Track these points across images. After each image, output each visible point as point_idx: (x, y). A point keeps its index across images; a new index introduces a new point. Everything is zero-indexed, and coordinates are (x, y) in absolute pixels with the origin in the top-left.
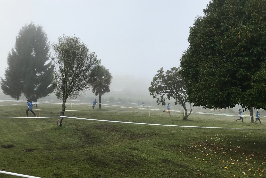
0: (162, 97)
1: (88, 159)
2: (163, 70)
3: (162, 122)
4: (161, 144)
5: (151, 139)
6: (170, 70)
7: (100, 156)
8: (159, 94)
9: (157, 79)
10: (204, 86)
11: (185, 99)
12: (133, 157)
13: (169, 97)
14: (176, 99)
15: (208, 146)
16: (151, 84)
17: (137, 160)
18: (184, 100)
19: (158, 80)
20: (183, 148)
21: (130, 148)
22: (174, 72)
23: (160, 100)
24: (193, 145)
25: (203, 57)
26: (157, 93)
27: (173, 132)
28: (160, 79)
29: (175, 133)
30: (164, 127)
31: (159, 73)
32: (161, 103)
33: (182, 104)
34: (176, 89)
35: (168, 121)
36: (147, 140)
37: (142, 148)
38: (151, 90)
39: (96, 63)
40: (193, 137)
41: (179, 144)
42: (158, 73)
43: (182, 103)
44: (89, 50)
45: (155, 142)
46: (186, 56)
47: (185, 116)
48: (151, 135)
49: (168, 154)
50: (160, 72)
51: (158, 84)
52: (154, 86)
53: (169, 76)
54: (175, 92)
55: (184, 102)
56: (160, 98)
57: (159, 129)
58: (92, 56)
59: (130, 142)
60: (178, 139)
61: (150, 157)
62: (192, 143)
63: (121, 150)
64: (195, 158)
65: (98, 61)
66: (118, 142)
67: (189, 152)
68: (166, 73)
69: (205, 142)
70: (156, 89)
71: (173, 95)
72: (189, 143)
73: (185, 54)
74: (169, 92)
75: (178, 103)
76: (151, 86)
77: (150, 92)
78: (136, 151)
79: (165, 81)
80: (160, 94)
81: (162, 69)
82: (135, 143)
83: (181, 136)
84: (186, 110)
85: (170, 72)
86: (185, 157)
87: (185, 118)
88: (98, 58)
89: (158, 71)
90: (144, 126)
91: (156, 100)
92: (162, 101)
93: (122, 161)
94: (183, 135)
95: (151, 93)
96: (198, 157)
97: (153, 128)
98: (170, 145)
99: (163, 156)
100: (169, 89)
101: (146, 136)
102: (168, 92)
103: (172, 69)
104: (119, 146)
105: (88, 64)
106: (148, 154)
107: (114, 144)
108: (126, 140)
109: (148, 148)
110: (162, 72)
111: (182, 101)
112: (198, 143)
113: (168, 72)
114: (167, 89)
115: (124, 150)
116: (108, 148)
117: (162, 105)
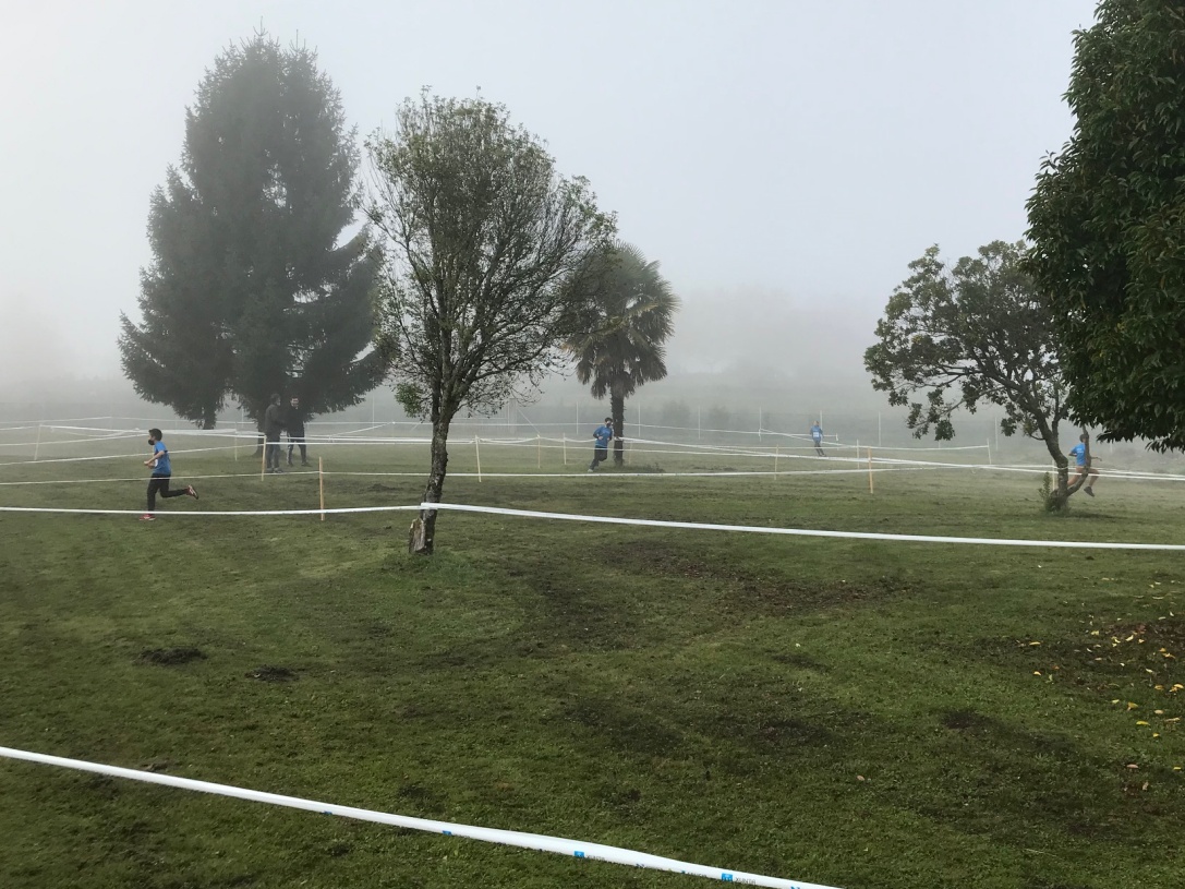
0: (935, 397)
1: (568, 714)
2: (938, 258)
3: (935, 525)
4: (937, 633)
5: (882, 613)
6: (976, 256)
7: (629, 698)
8: (919, 381)
9: (909, 306)
10: (1154, 334)
11: (1057, 404)
12: (794, 699)
13: (971, 396)
14: (1010, 408)
15: (1177, 641)
16: (880, 332)
17: (815, 717)
18: (1049, 408)
19: (916, 311)
20: (1050, 656)
21: (776, 658)
22: (996, 264)
23: (925, 414)
24: (1104, 636)
25: (1147, 186)
26: (909, 375)
27: (996, 572)
28: (924, 304)
29: (1005, 580)
30: (949, 550)
31: (916, 275)
32: (933, 426)
33: (1038, 433)
34: (1006, 354)
35: (969, 519)
36: (862, 618)
37: (841, 655)
38: (879, 361)
39: (591, 231)
40: (1097, 601)
41: (1028, 636)
42: (914, 273)
43: (1043, 426)
44: (554, 166)
45: (905, 624)
46: (1058, 182)
47: (1056, 491)
48: (884, 590)
49: (975, 682)
50: (921, 270)
51: (914, 330)
52: (891, 342)
53: (968, 290)
54: (1005, 372)
55: (1049, 421)
56: (926, 404)
57: (926, 560)
58: (573, 196)
59: (777, 625)
60: (1022, 611)
61: (880, 701)
62: (1096, 626)
63: (734, 670)
64: (1115, 701)
65: (600, 219)
66: (715, 629)
67: (1079, 675)
68: (956, 272)
69: (1161, 623)
70: (903, 359)
71: (991, 385)
72: (1082, 628)
73: (1052, 171)
74: (974, 372)
75: (1020, 426)
76: (879, 340)
77: (871, 375)
78: (811, 674)
79: (951, 311)
80: (925, 380)
81: (934, 251)
82: (803, 631)
83: (1037, 593)
84: (1061, 461)
85: (977, 267)
86: (1064, 699)
87: (1057, 504)
88: (603, 208)
89: (913, 265)
90: (847, 547)
91: (904, 411)
92: (933, 417)
93: (743, 722)
94: (1050, 588)
95: (879, 380)
96: (1128, 700)
97: (894, 558)
98: (984, 640)
99: (950, 693)
100: (972, 356)
101: (857, 597)
102: (965, 369)
103: (984, 251)
104: (720, 649)
105: (552, 235)
106: (869, 688)
107: (697, 638)
108: (757, 618)
109: (868, 656)
110: (934, 267)
111: (1041, 417)
112: (1127, 630)
113: (966, 267)
114: (961, 358)
115: (747, 668)
116: (665, 657)
117: (938, 438)
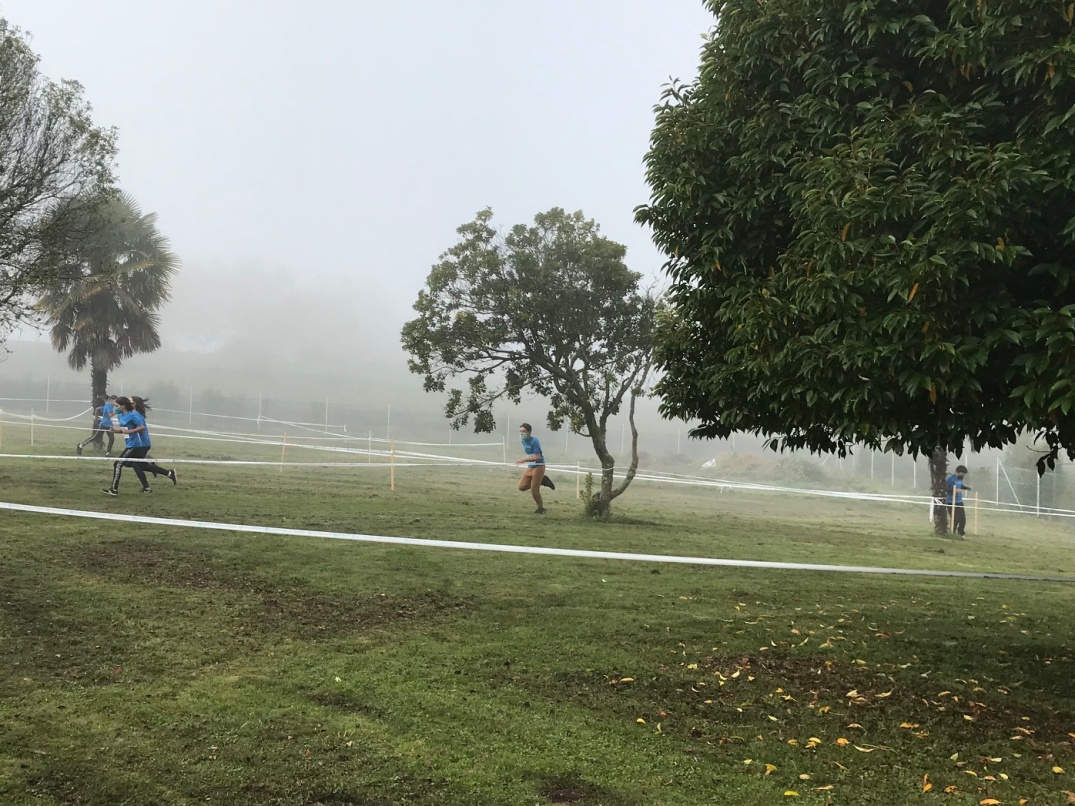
0: (477, 383)
2: (490, 224)
4: (507, 664)
5: (435, 636)
6: (531, 224)
7: (118, 756)
8: (460, 364)
9: (454, 277)
11: (607, 397)
12: (343, 758)
13: (514, 385)
14: (556, 401)
15: (792, 679)
16: (419, 306)
17: (375, 785)
18: (598, 401)
19: (461, 284)
20: (651, 697)
21: (313, 698)
22: (550, 237)
23: (465, 402)
24: (703, 672)
26: (449, 358)
27: (557, 587)
28: (471, 276)
29: (570, 595)
30: (496, 558)
31: (464, 241)
32: (473, 416)
33: (585, 429)
34: (555, 339)
36: (412, 643)
37: (395, 695)
38: (418, 338)
39: (83, 149)
40: (683, 625)
41: (615, 669)
42: (462, 239)
43: (590, 421)
44: (38, 66)
45: (465, 652)
46: (682, 115)
47: (598, 494)
48: (433, 607)
49: (569, 734)
50: (470, 236)
51: (457, 306)
52: (430, 318)
53: (524, 263)
54: (554, 358)
55: (598, 415)
56: (467, 391)
57: (473, 570)
58: (62, 104)
59: (308, 651)
60: (598, 636)
61: (455, 760)
62: (690, 658)
63: (259, 714)
64: (748, 762)
65: (95, 135)
66: (229, 656)
67: (693, 723)
68: (510, 241)
69: (765, 655)
70: (443, 339)
71: (538, 373)
72: (676, 660)
73: (674, 102)
74: (521, 357)
75: (567, 421)
76: (417, 315)
77: (408, 355)
78: (360, 721)
79: (501, 287)
80: (466, 363)
81: (486, 214)
82: (342, 660)
83: (614, 614)
84: (607, 460)
85: (532, 238)
86: (686, 757)
87: (598, 508)
89: (462, 230)
90: (381, 552)
91: (443, 398)
92: (474, 406)
93: (279, 794)
94: (624, 608)
95: (417, 360)
96: (766, 761)
97: (437, 567)
98: (566, 674)
99: (542, 750)
100: (520, 339)
101: (400, 615)
102: (511, 353)
103: (540, 219)
104: (238, 685)
105: (31, 149)
106: (437, 742)
107: (207, 668)
108: (280, 642)
109: (428, 695)
110: (485, 235)
111: (589, 411)
112: (731, 662)
113: (522, 237)
114: (510, 340)
115: (276, 712)
116: (165, 696)
117: (477, 431)
